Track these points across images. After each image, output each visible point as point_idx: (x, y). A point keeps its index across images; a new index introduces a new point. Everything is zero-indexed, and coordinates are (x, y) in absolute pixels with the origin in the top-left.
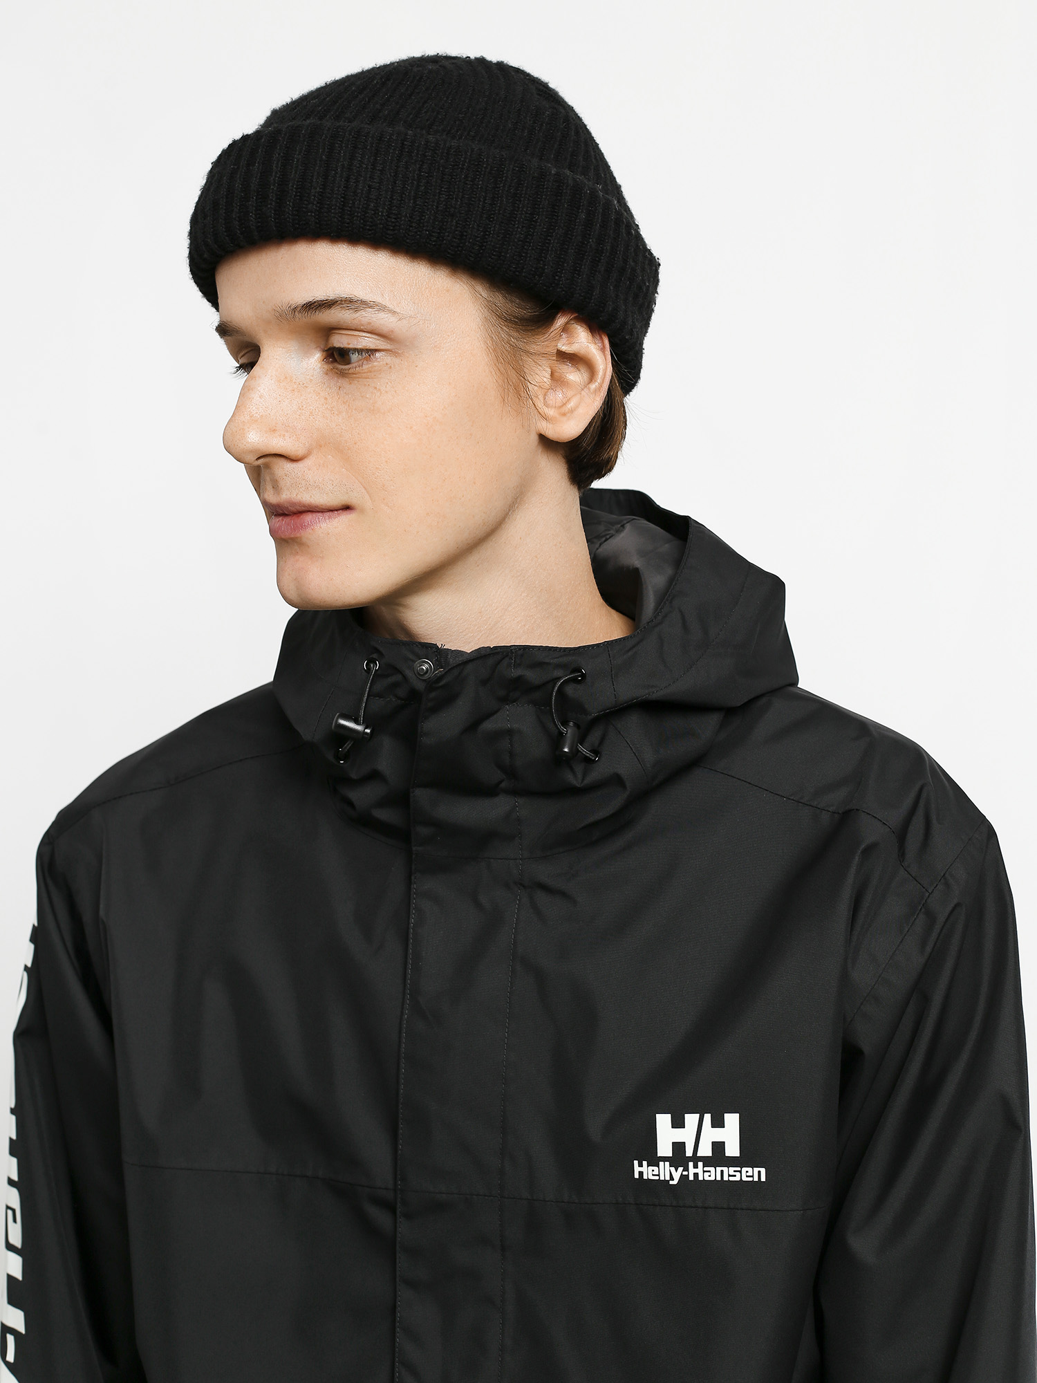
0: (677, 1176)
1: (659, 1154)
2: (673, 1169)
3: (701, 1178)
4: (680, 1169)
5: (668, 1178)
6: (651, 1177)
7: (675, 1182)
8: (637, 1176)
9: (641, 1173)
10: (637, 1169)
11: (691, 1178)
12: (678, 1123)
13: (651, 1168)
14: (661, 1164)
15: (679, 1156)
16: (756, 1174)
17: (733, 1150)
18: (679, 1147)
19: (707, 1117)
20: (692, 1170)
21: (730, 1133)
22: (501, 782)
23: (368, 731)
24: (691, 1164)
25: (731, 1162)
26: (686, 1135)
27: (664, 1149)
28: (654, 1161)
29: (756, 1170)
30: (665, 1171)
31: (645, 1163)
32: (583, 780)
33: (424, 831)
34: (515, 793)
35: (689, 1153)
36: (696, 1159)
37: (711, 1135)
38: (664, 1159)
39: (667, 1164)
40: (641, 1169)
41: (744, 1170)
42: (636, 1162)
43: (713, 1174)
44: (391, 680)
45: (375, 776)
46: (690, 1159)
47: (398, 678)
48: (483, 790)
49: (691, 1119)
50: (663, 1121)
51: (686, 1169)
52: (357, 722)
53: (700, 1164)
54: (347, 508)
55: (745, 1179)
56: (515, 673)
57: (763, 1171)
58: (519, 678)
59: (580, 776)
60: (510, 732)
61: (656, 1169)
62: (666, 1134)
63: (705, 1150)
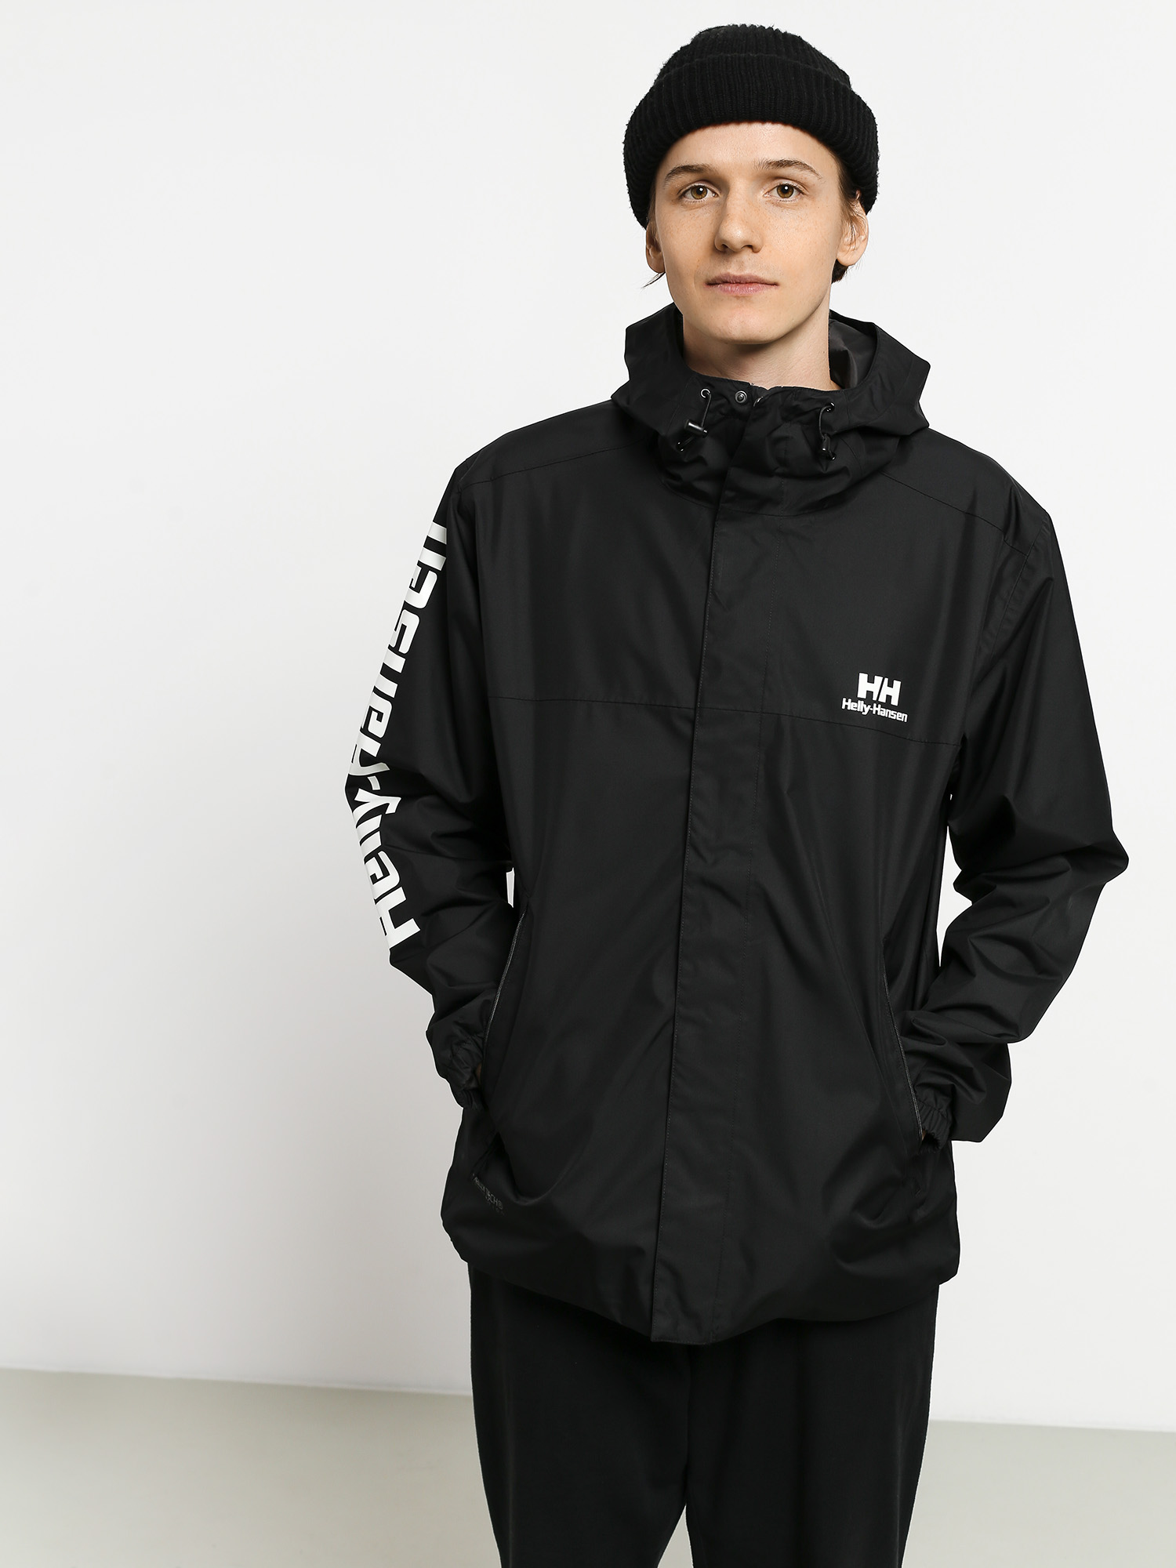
0: (867, 710)
1: (858, 696)
2: (865, 706)
3: (879, 714)
4: (869, 706)
5: (862, 710)
6: (852, 709)
7: (865, 713)
8: (843, 707)
9: (846, 706)
10: (844, 703)
11: (874, 713)
12: (871, 680)
13: (853, 703)
14: (859, 702)
15: (869, 699)
16: (902, 717)
17: (895, 702)
18: (870, 694)
19: (886, 680)
20: (875, 709)
21: (895, 692)
22: (776, 469)
23: (705, 431)
24: (875, 705)
25: (893, 708)
26: (874, 688)
27: (862, 694)
28: (856, 700)
29: (904, 715)
30: (861, 706)
31: (850, 700)
32: (827, 469)
33: (729, 494)
34: (783, 476)
35: (875, 698)
36: (878, 702)
37: (886, 690)
38: (861, 699)
39: (863, 702)
40: (847, 704)
41: (899, 713)
42: (844, 699)
43: (884, 713)
44: (719, 402)
45: (700, 460)
46: (875, 702)
47: (724, 401)
48: (767, 473)
49: (878, 679)
50: (863, 678)
51: (872, 707)
52: (700, 426)
53: (879, 706)
54: (775, 284)
55: (898, 719)
56: (795, 403)
57: (906, 716)
58: (797, 405)
59: (825, 468)
60: (786, 438)
61: (856, 704)
62: (864, 685)
63: (883, 699)
